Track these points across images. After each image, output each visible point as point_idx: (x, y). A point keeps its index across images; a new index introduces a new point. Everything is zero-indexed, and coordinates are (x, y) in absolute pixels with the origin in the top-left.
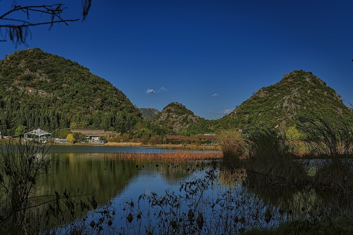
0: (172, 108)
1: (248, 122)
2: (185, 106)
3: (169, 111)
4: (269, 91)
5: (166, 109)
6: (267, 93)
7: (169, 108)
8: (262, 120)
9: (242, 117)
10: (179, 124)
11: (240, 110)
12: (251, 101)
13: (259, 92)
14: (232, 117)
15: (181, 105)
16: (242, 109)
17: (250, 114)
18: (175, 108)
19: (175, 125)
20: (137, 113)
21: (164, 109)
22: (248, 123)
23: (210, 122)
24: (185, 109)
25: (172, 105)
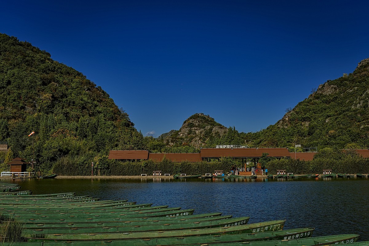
0: (196, 121)
1: (309, 132)
2: (213, 119)
3: (191, 125)
4: (339, 86)
5: (187, 123)
6: (335, 89)
7: (191, 121)
8: (332, 128)
9: (298, 126)
10: (200, 141)
11: (294, 115)
12: (311, 100)
13: (322, 88)
14: (281, 127)
15: (208, 117)
16: (297, 113)
17: (311, 120)
18: (199, 121)
19: (193, 142)
20: (123, 121)
21: (185, 122)
22: (308, 134)
23: (247, 136)
24: (213, 123)
25: (195, 117)
